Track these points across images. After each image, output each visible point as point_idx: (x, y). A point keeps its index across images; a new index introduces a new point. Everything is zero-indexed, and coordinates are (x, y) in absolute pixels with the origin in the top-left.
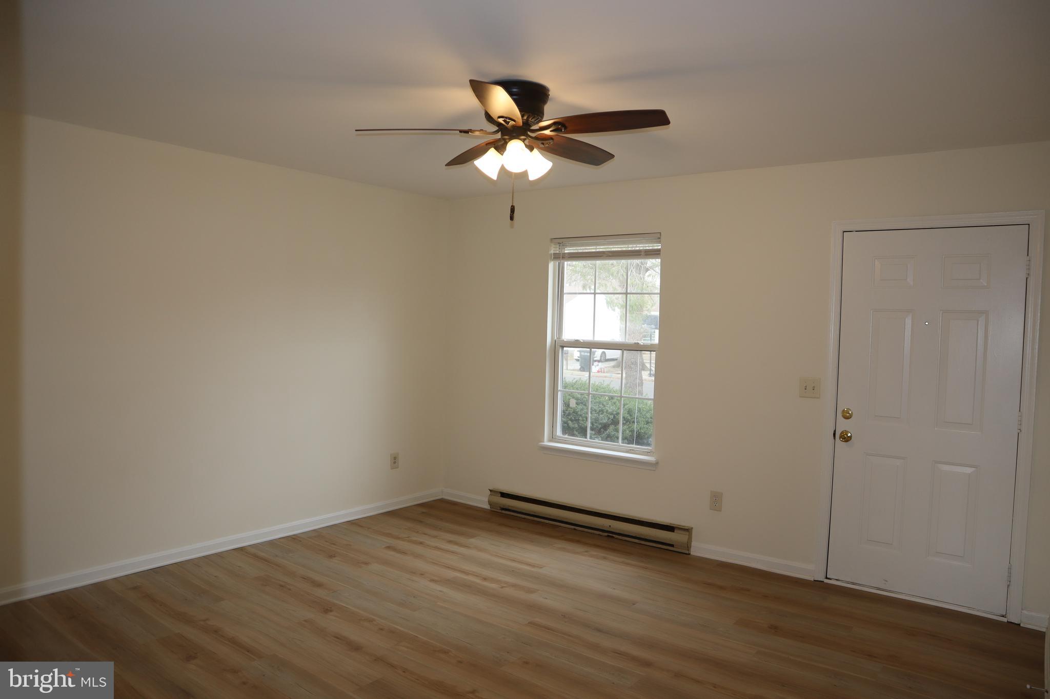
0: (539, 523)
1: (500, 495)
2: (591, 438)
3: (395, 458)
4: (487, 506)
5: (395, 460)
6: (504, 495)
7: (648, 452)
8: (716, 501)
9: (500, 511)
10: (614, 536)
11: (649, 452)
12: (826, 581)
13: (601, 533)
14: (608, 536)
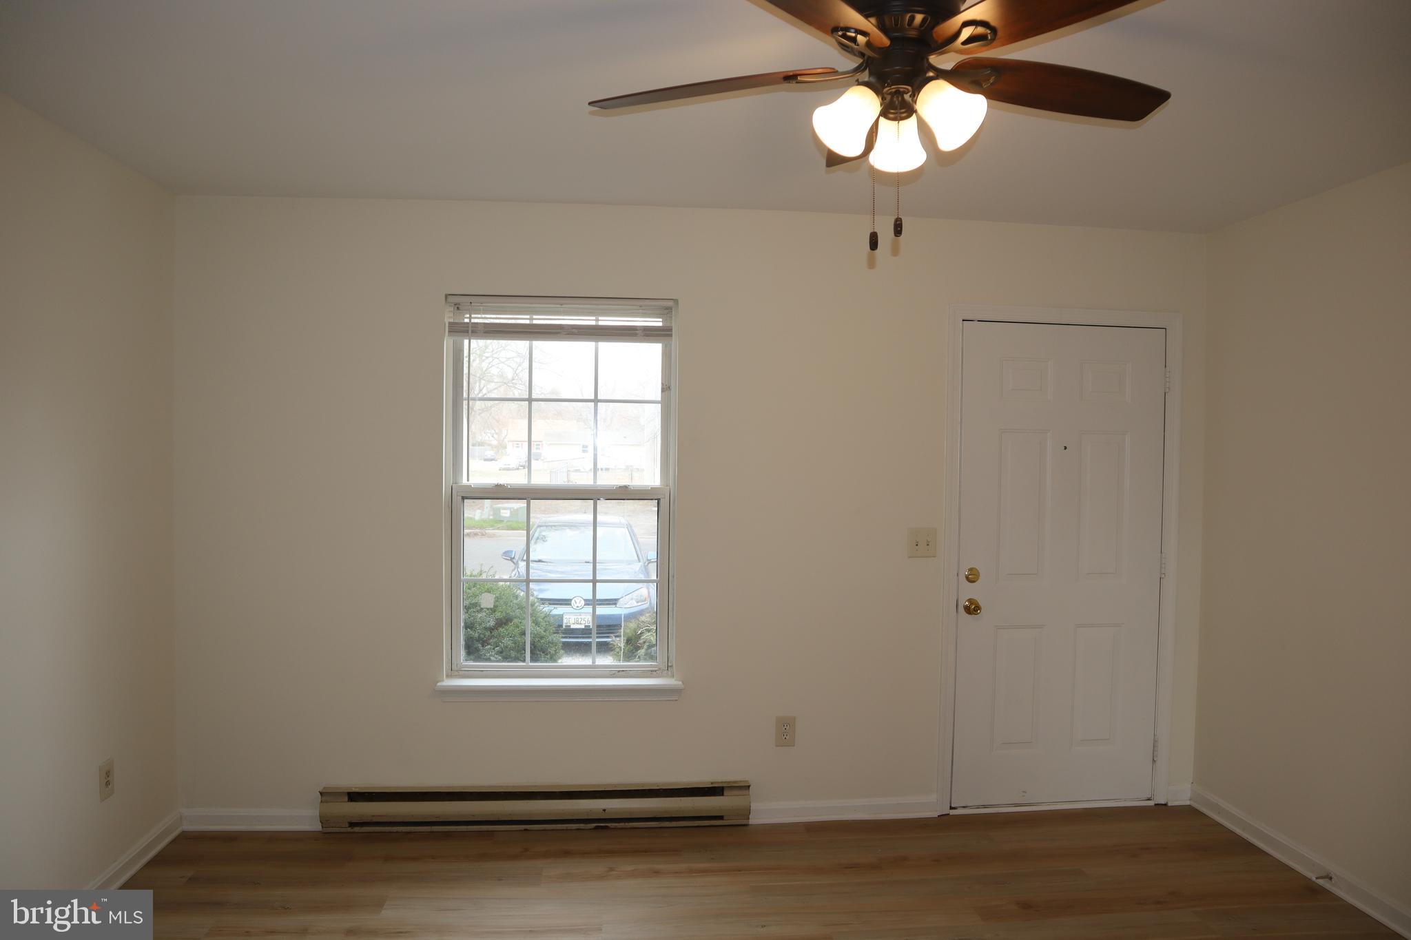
0: (448, 835)
1: (346, 799)
2: (533, 660)
3: (108, 774)
4: (317, 827)
5: (107, 779)
6: (354, 796)
7: (652, 671)
8: (785, 731)
9: (349, 830)
10: (609, 825)
11: (656, 671)
12: (953, 812)
13: (582, 826)
14: (597, 828)
